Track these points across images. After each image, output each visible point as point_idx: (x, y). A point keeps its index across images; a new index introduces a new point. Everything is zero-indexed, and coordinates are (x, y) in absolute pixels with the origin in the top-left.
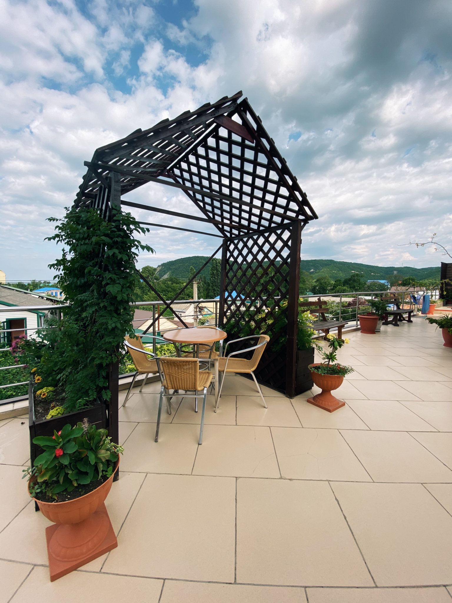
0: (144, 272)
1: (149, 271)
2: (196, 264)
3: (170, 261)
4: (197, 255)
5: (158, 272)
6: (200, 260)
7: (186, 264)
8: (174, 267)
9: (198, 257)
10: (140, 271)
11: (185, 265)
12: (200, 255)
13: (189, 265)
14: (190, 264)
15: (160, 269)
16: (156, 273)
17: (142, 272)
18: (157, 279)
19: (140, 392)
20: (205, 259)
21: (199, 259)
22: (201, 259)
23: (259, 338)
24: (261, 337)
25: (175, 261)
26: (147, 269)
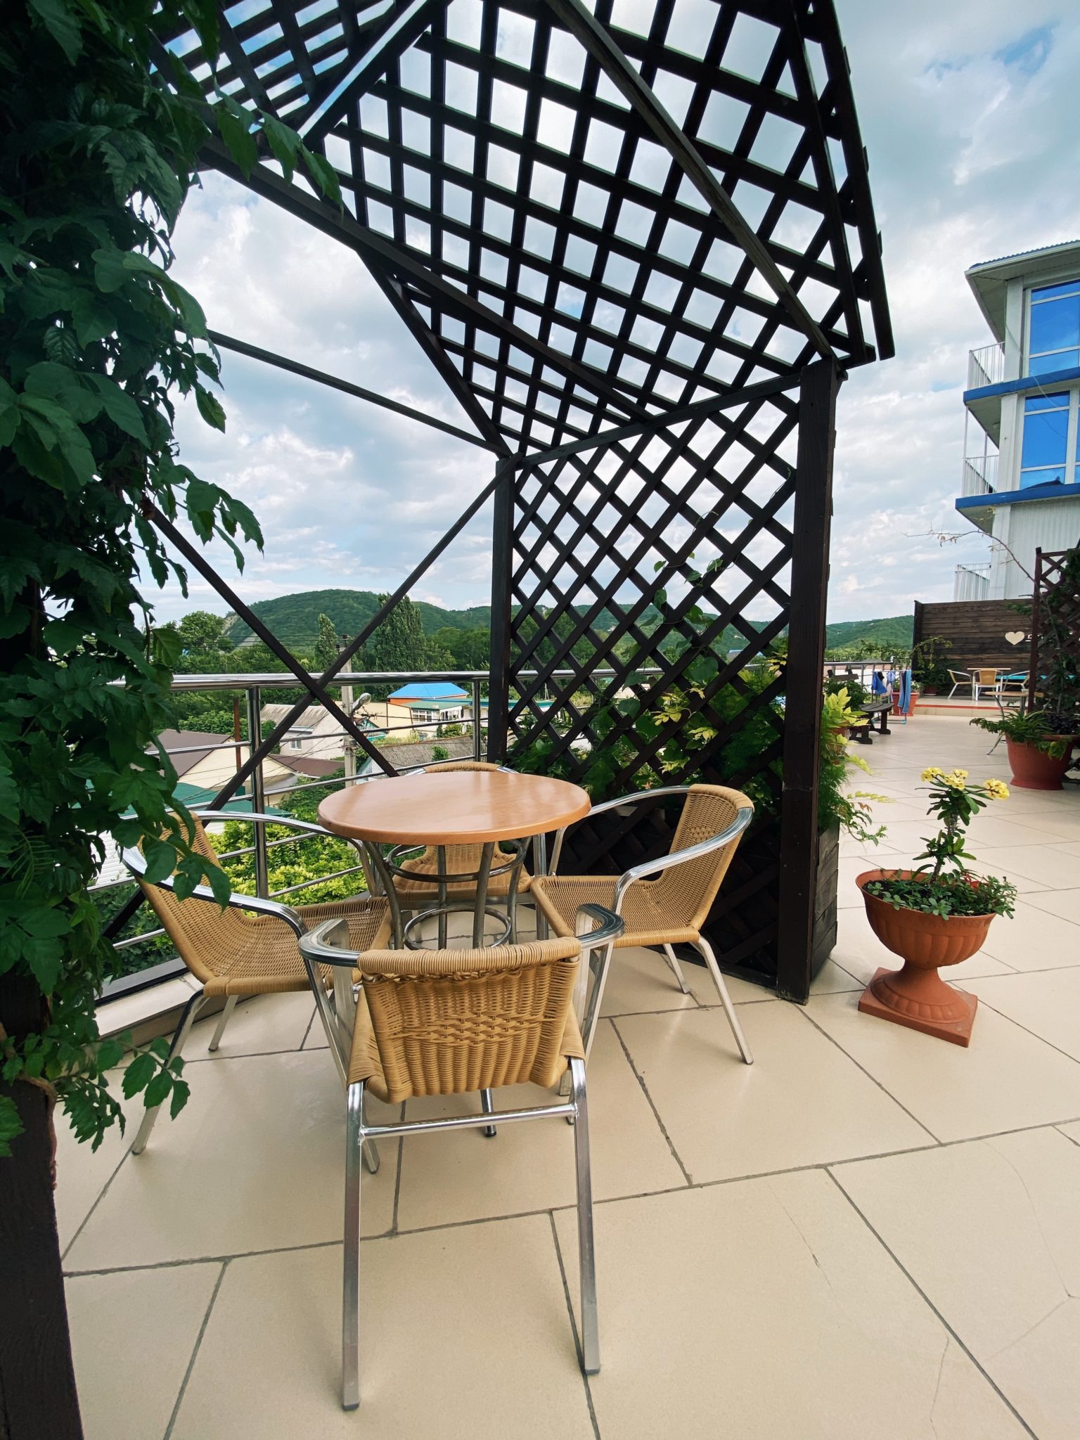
0: (186, 629)
1: (203, 625)
2: (333, 610)
3: (261, 603)
4: (334, 588)
5: (229, 629)
6: (345, 601)
7: (307, 610)
8: (272, 617)
9: (338, 592)
10: (177, 627)
11: (302, 612)
12: (342, 588)
13: (314, 613)
14: (316, 610)
15: (233, 621)
16: (223, 632)
17: (181, 628)
18: (227, 648)
19: (213, 1049)
20: (357, 598)
21: (340, 596)
22: (348, 598)
23: (683, 796)
24: (696, 792)
25: (276, 601)
26: (198, 619)
